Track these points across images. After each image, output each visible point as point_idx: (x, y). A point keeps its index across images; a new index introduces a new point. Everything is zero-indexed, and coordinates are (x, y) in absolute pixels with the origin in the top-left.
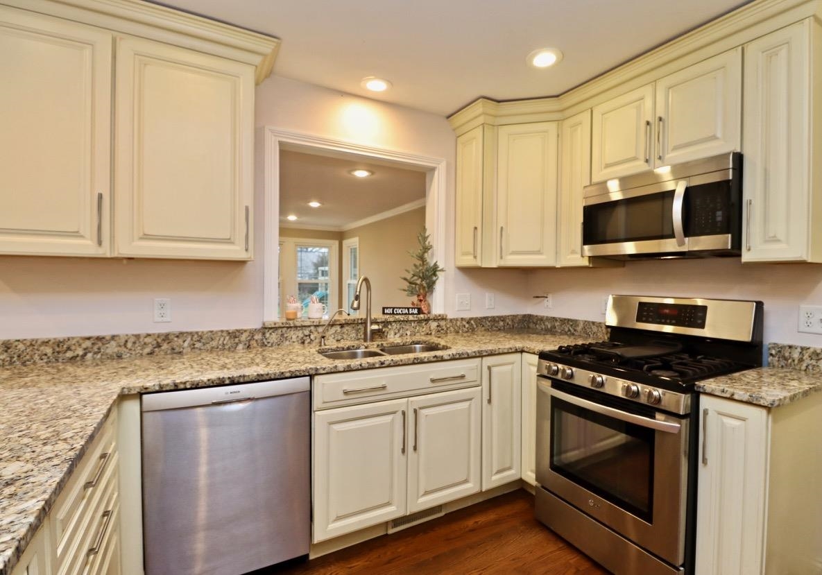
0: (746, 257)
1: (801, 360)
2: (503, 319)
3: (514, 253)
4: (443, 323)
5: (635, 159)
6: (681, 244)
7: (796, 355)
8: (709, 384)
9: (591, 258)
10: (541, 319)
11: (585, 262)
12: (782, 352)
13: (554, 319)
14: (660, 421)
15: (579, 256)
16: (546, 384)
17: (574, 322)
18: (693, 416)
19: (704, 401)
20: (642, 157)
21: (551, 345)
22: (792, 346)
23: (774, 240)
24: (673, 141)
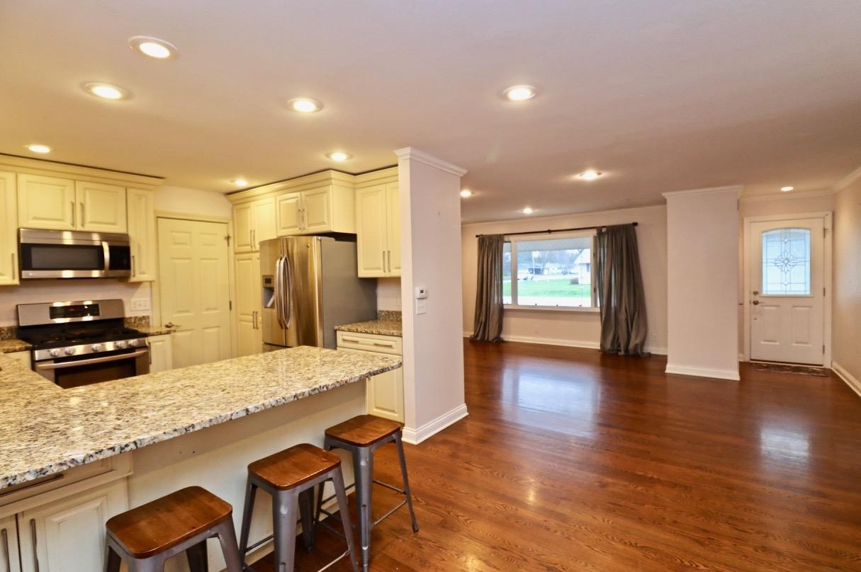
0: (132, 279)
5: (63, 221)
6: (109, 273)
15: (10, 278)
19: (150, 339)
20: (68, 219)
22: (130, 318)
23: (143, 273)
24: (88, 218)
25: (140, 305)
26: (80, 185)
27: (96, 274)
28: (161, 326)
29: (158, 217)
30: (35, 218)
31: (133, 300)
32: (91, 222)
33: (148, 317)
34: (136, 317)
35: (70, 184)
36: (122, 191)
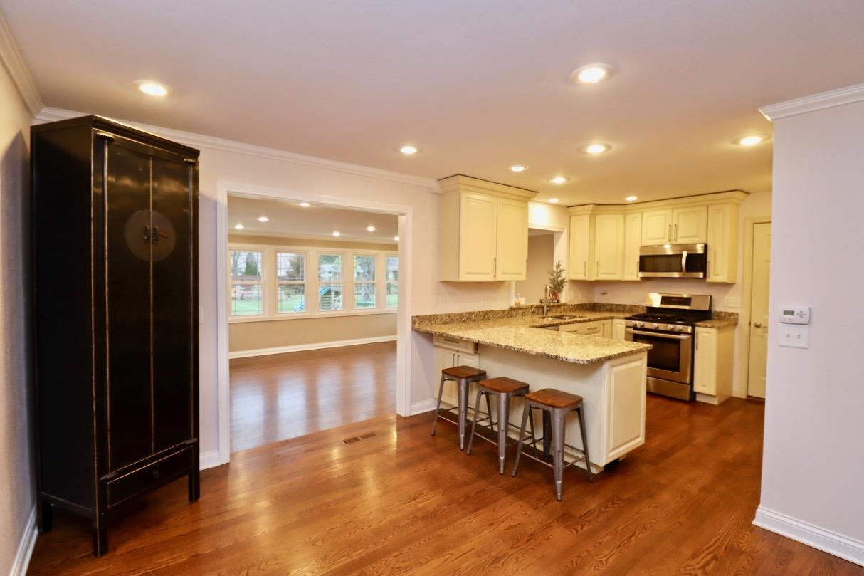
0: (708, 280)
1: (725, 316)
2: (585, 305)
3: (603, 274)
4: (565, 307)
5: (664, 238)
6: (684, 274)
7: (723, 315)
8: (699, 323)
9: (642, 278)
10: (604, 305)
11: (639, 279)
12: (718, 314)
13: (612, 305)
14: (683, 337)
15: (635, 276)
16: (631, 330)
17: (624, 306)
18: (693, 334)
19: (697, 329)
20: (667, 237)
21: (628, 315)
22: (721, 312)
23: (717, 275)
24: (680, 234)
25: (732, 303)
26: (676, 211)
27: (676, 275)
28: (750, 324)
29: (754, 224)
30: (650, 239)
31: (726, 297)
32: (682, 237)
33: (737, 314)
34: (726, 313)
35: (669, 212)
36: (704, 209)
